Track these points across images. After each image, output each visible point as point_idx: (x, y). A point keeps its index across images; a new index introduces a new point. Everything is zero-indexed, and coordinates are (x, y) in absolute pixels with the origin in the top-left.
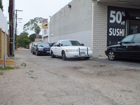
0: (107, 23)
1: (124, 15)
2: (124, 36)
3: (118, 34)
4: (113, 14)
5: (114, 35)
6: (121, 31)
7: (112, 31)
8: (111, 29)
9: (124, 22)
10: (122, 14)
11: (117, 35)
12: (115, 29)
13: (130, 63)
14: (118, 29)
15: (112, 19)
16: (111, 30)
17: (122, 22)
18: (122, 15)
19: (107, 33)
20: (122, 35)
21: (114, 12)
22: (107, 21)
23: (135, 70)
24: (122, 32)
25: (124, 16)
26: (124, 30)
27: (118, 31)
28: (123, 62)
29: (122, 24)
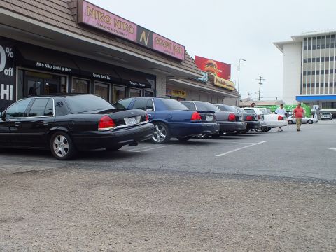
1: (12, 55)
2: (11, 99)
6: (5, 89)
9: (10, 72)
10: (6, 52)
13: (26, 158)
17: (6, 70)
18: (7, 54)
20: (8, 99)
23: (35, 172)
24: (7, 92)
25: (12, 57)
26: (12, 86)
28: (9, 157)
29: (6, 74)
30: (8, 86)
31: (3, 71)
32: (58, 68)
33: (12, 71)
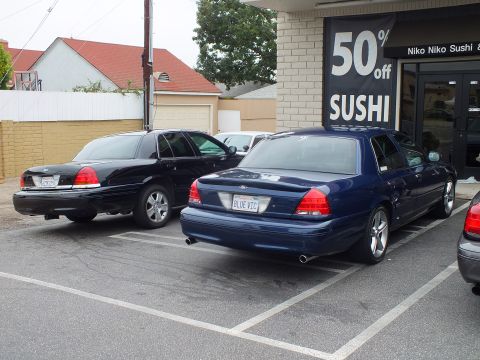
0: (320, 78)
2: (386, 119)
3: (360, 113)
4: (343, 44)
5: (347, 118)
6: (375, 103)
7: (339, 103)
8: (336, 97)
9: (387, 69)
10: (377, 40)
11: (359, 118)
12: (352, 97)
14: (362, 98)
15: (340, 61)
16: (336, 102)
17: (378, 70)
18: (379, 42)
19: (320, 111)
20: (379, 119)
21: (346, 37)
22: (321, 71)
24: (378, 108)
26: (387, 98)
27: (362, 102)
29: (377, 77)
30: (380, 98)
31: (372, 73)
32: (463, 48)
33: (389, 70)
